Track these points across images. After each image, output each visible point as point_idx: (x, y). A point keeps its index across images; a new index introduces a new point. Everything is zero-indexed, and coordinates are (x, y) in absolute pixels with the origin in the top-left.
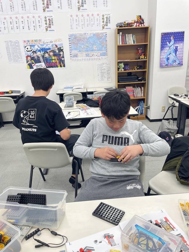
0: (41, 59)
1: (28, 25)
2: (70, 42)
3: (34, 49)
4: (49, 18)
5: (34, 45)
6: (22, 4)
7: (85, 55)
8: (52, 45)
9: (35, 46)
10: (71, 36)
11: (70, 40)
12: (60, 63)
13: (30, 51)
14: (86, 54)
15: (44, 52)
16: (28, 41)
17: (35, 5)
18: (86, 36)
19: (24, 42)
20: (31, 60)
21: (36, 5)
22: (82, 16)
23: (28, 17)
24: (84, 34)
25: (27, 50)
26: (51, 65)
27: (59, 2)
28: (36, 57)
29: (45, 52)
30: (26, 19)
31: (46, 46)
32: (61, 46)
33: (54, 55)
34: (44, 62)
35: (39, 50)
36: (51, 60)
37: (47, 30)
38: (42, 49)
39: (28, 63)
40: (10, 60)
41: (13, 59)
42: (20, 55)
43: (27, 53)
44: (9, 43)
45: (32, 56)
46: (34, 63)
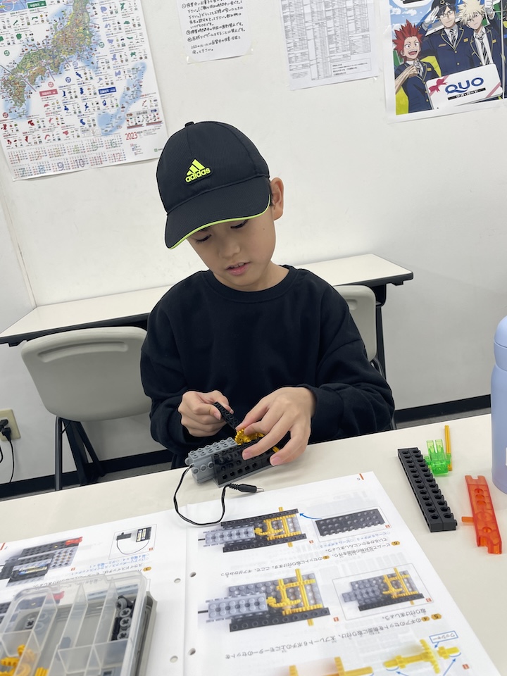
0: (483, 43)
20: (422, 55)
28: (452, 35)
34: (497, 60)
39: (406, 74)
40: (300, 64)
41: (314, 62)
42: (359, 26)
43: (403, 10)
45: (430, 26)
46: (438, 70)
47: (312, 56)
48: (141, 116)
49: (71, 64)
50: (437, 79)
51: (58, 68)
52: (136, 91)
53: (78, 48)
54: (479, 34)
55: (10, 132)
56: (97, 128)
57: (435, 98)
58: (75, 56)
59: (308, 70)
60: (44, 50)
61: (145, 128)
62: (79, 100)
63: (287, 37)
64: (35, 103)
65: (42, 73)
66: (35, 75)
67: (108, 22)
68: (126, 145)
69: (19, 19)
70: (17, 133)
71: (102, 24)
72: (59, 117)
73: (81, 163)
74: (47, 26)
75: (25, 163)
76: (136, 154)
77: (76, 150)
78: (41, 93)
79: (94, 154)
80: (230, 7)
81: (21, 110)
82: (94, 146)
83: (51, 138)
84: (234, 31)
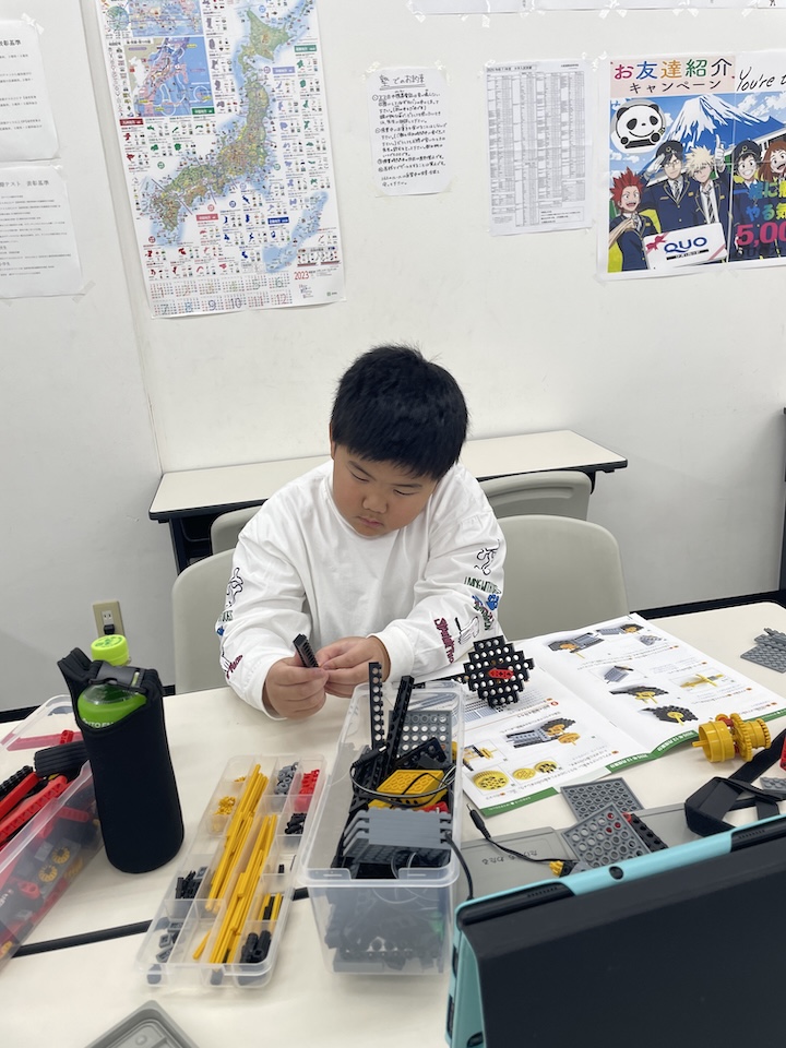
0: (709, 199)
3: (674, 128)
5: (683, 99)
9: (687, 102)
13: (646, 143)
15: (733, 146)
16: (647, 70)
19: (618, 77)
20: (641, 207)
25: (624, 132)
26: (765, 241)
28: (676, 187)
29: (737, 151)
31: (758, 105)
34: (723, 219)
35: (706, 131)
36: (769, 200)
38: (727, 129)
39: (621, 228)
40: (504, 207)
41: (521, 206)
42: (573, 170)
43: (624, 155)
44: (516, 84)
45: (653, 176)
46: (658, 226)
47: (519, 199)
48: (315, 253)
49: (238, 185)
50: (655, 236)
51: (221, 189)
52: (312, 224)
53: (249, 168)
54: (706, 188)
55: (155, 260)
56: (261, 263)
57: (655, 258)
58: (244, 177)
59: (514, 215)
60: (207, 167)
61: (319, 267)
62: (243, 229)
63: (492, 176)
64: (190, 229)
65: (202, 193)
66: (193, 195)
67: (287, 142)
68: (294, 287)
69: (180, 126)
70: (164, 262)
71: (280, 143)
72: (217, 246)
73: (238, 302)
74: (213, 138)
75: (169, 299)
76: (304, 297)
77: (234, 287)
78: (198, 216)
79: (254, 294)
80: (430, 136)
81: (172, 235)
82: (256, 285)
83: (205, 271)
84: (432, 164)
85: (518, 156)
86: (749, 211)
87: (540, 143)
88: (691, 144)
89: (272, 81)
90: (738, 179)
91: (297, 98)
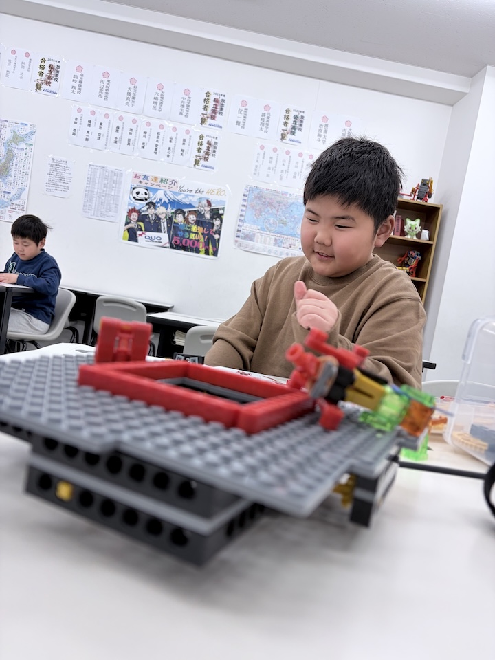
0: (164, 225)
1: (157, 143)
2: (245, 204)
4: (210, 139)
5: (156, 190)
6: (156, 96)
7: (272, 242)
8: (201, 199)
9: (159, 191)
10: (251, 190)
11: (246, 198)
12: (207, 244)
13: (142, 200)
14: (276, 240)
16: (146, 177)
17: (185, 104)
18: (285, 200)
19: (135, 177)
20: (138, 221)
21: (188, 106)
22: (288, 153)
23: (162, 127)
24: (283, 194)
25: (135, 195)
26: (184, 244)
27: (243, 112)
28: (152, 218)
29: (176, 211)
30: (155, 129)
31: (185, 198)
32: (221, 207)
33: (198, 223)
34: (169, 233)
35: (165, 202)
36: (187, 231)
37: (197, 162)
38: (173, 203)
39: (129, 226)
40: (87, 208)
41: (93, 209)
42: (114, 202)
43: (134, 202)
44: (98, 171)
45: (143, 211)
46: (143, 229)
47: (93, 207)
48: (17, 206)
50: (142, 232)
52: (18, 197)
54: (163, 221)
57: (139, 238)
59: (90, 211)
61: (17, 210)
63: (85, 197)
67: (16, 170)
68: (7, 214)
71: (14, 170)
80: (66, 180)
84: (65, 189)
85: (95, 193)
86: (179, 233)
87: (104, 191)
88: (159, 205)
89: (16, 151)
90: (176, 221)
91: (23, 158)
